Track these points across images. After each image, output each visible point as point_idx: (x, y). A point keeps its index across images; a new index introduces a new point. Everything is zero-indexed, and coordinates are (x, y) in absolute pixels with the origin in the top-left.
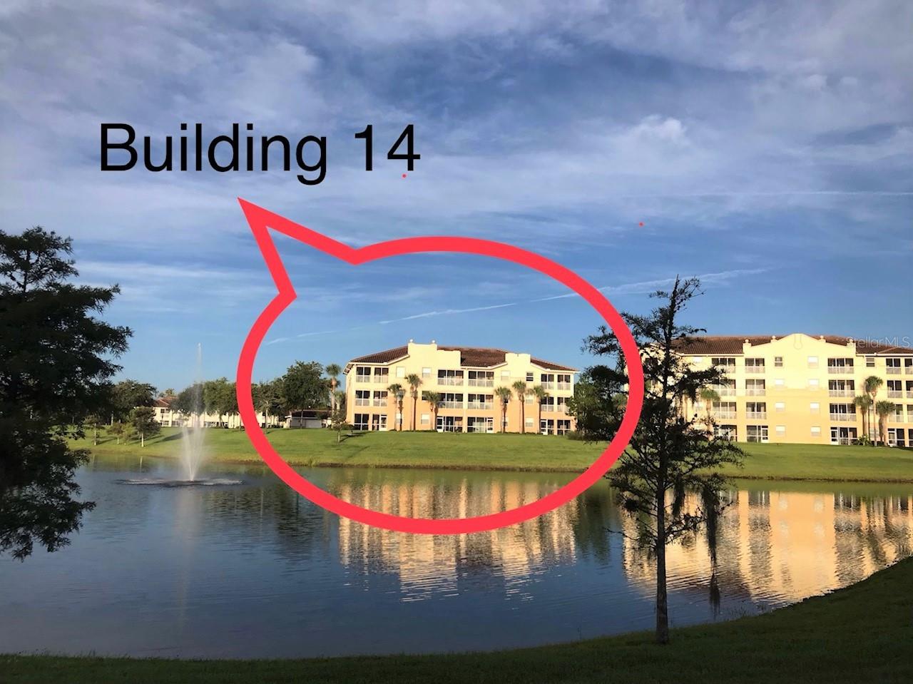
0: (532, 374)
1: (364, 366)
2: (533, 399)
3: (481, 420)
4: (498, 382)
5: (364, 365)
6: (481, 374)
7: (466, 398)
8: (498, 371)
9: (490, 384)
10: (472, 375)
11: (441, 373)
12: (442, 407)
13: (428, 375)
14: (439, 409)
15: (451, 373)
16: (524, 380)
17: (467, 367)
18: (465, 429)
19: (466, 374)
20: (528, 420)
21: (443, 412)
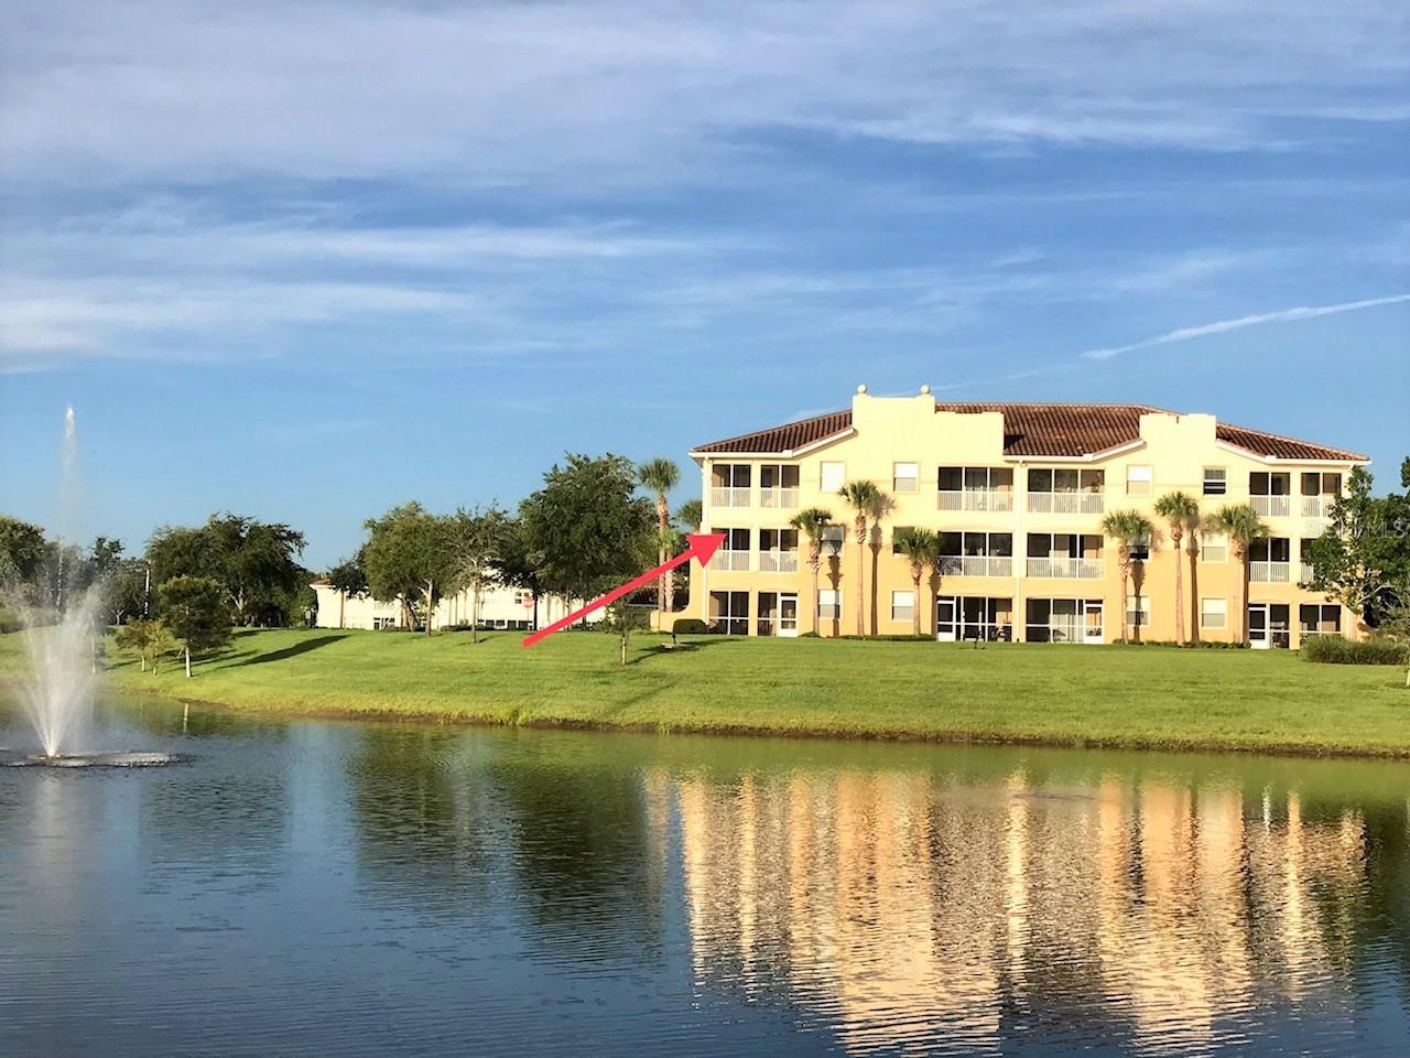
0: (1221, 474)
1: (732, 463)
2: (1222, 547)
3: (1067, 606)
4: (1115, 499)
5: (733, 459)
6: (1067, 479)
7: (1020, 545)
8: (1116, 465)
9: (1093, 506)
10: (1038, 481)
11: (949, 478)
12: (950, 573)
13: (912, 485)
14: (945, 579)
15: (976, 476)
16: (1194, 492)
17: (1021, 458)
18: (1019, 633)
19: (1021, 477)
20: (1208, 607)
21: (958, 585)
